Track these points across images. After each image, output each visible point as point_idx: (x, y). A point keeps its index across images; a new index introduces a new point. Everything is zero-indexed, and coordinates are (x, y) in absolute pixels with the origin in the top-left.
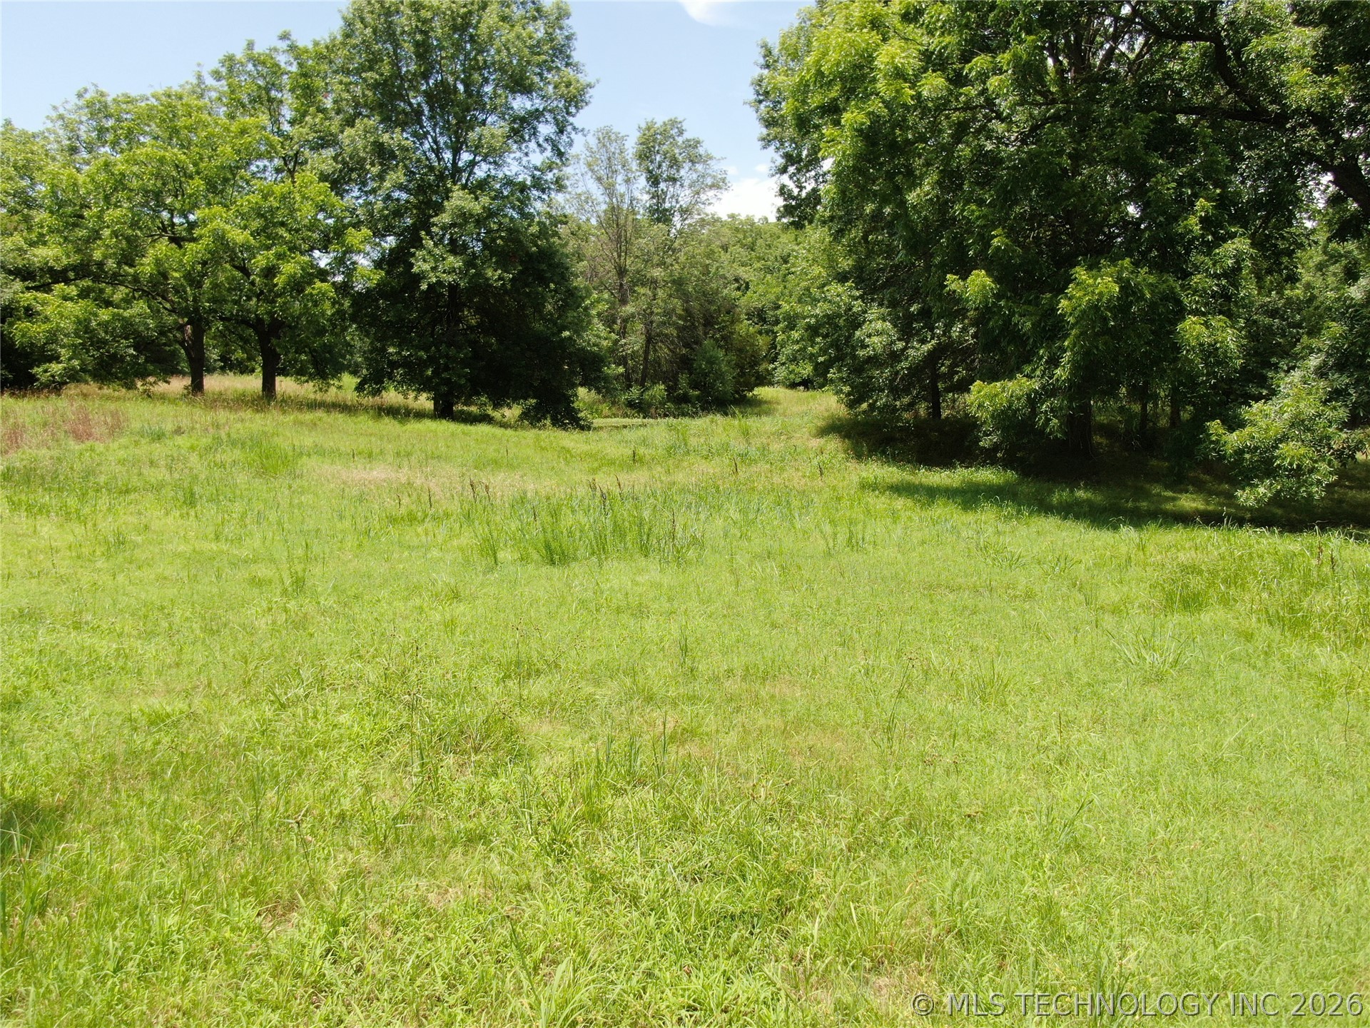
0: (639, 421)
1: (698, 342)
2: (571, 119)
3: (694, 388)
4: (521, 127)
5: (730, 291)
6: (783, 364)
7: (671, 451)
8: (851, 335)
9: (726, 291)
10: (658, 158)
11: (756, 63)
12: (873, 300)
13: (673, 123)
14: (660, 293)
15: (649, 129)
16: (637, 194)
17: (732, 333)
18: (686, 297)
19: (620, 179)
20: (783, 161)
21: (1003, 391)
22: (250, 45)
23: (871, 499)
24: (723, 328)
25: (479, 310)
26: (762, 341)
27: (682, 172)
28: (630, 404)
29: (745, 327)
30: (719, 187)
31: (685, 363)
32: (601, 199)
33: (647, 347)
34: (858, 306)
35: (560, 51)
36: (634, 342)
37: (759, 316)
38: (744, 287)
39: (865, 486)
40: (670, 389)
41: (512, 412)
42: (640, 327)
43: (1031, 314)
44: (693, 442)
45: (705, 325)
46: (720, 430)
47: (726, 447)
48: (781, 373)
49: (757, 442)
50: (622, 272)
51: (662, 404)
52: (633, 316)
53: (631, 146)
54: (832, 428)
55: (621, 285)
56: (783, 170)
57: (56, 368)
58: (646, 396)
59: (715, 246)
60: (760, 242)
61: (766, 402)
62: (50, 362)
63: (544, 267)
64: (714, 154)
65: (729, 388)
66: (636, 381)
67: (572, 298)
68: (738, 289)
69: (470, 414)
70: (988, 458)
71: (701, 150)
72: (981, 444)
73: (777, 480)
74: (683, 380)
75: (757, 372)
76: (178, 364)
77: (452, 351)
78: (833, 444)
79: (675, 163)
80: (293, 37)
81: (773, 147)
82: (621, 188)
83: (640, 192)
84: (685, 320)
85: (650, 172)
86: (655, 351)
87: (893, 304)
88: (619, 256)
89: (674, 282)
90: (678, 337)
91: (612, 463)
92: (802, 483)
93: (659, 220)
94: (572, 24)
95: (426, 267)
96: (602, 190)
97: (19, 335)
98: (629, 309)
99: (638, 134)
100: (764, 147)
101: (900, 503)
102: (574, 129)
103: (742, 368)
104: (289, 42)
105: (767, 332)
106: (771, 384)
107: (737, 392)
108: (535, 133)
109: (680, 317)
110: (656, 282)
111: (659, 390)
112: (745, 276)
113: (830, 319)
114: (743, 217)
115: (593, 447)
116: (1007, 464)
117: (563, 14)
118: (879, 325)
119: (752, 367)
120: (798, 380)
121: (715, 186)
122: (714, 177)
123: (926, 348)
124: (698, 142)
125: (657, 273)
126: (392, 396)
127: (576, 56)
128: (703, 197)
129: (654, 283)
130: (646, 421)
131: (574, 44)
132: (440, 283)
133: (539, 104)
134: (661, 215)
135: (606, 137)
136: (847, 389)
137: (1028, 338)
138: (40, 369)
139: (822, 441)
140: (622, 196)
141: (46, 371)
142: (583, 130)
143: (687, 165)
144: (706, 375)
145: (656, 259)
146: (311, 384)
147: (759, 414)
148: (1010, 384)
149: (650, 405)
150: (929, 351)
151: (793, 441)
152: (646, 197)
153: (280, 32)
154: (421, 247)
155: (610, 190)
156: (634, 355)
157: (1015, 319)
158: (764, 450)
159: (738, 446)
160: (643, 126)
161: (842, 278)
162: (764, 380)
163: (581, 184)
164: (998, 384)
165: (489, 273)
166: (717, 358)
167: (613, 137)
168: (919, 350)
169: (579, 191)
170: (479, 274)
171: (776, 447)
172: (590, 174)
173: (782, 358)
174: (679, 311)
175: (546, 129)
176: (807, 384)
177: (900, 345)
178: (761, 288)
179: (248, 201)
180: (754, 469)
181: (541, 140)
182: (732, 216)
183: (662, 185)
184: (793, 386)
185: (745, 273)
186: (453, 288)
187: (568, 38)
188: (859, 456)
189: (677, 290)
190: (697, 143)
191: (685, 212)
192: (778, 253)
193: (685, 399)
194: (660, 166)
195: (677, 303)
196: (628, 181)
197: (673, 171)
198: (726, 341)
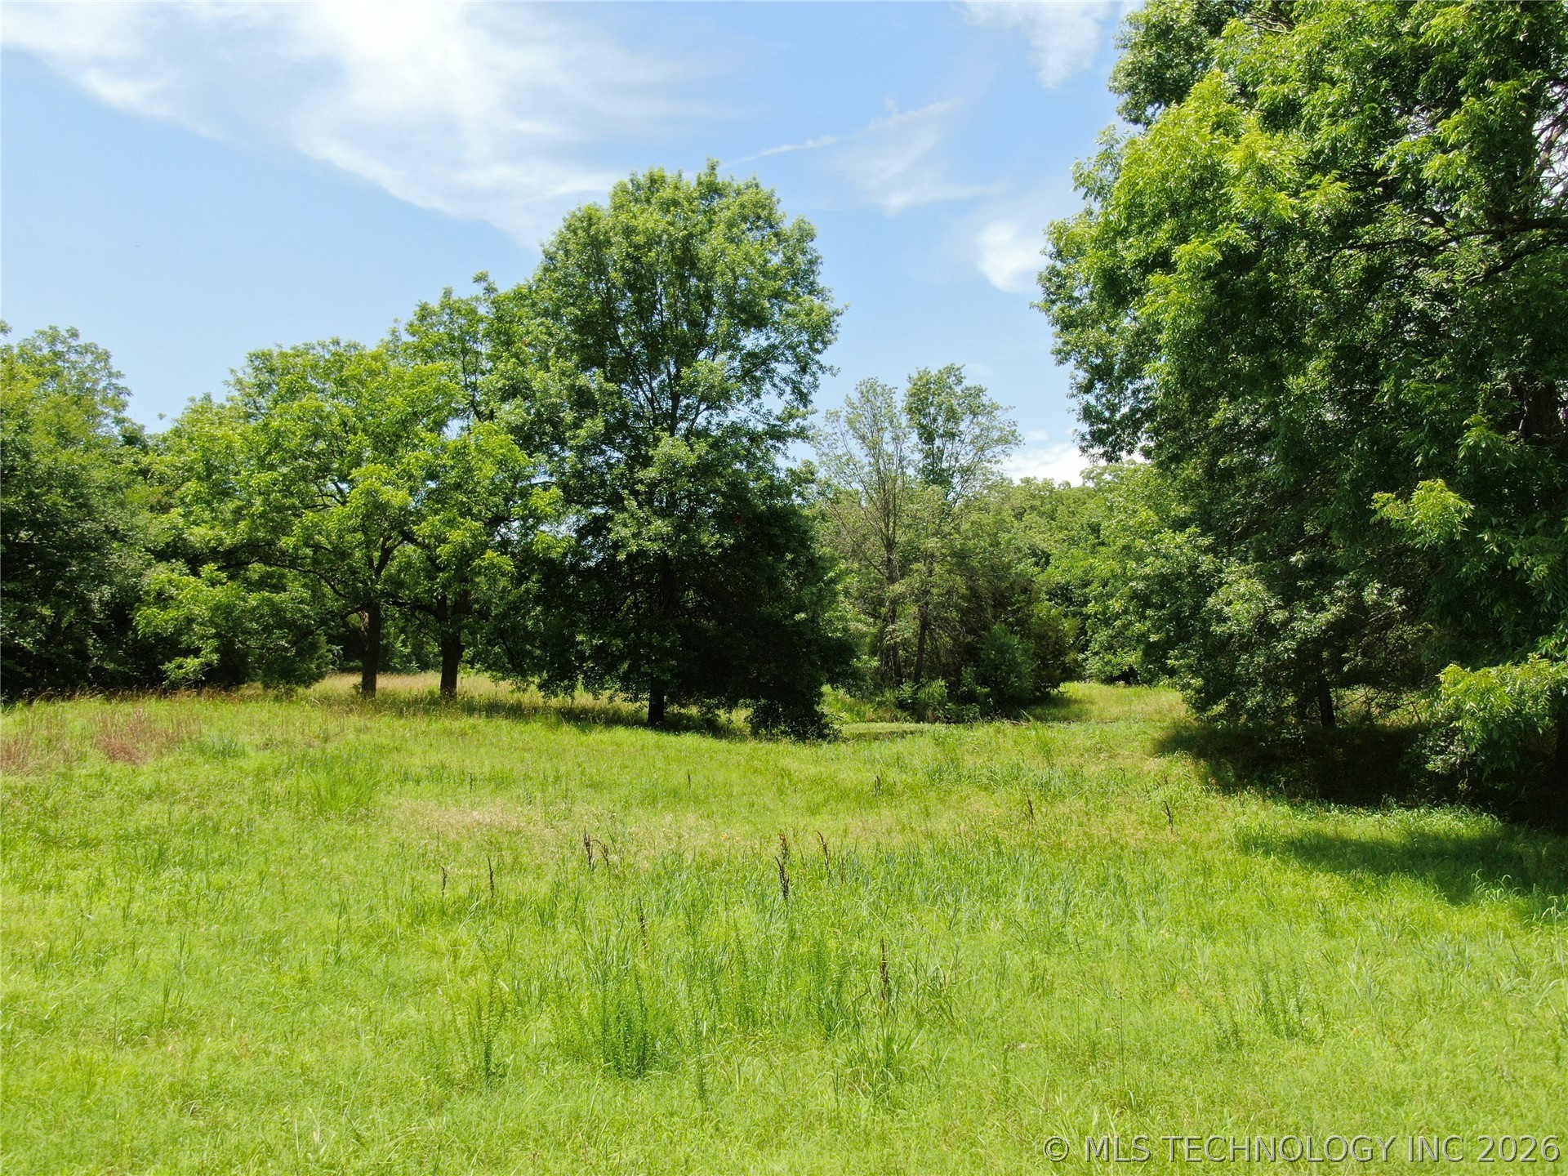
0: (911, 726)
1: (986, 628)
2: (817, 357)
3: (983, 683)
4: (756, 367)
5: (1026, 566)
6: (1096, 654)
7: (935, 776)
8: (1197, 607)
9: (1021, 567)
10: (932, 410)
11: (1043, 253)
12: (1231, 553)
13: (950, 370)
14: (937, 568)
15: (921, 379)
16: (907, 453)
17: (1031, 616)
18: (970, 574)
19: (887, 436)
20: (1087, 375)
21: (1503, 683)
22: (448, 293)
23: (1264, 866)
24: (1019, 609)
25: (700, 588)
26: (1067, 625)
27: (963, 427)
28: (902, 705)
29: (1045, 608)
30: (1007, 442)
31: (970, 654)
32: (866, 461)
33: (922, 634)
34: (1207, 563)
35: (802, 277)
36: (905, 628)
37: (1062, 594)
38: (1043, 559)
39: (1249, 844)
40: (953, 686)
41: (740, 716)
42: (913, 610)
43: (1543, 551)
44: (969, 762)
45: (994, 607)
46: (1009, 744)
47: (1015, 775)
48: (1093, 665)
49: (1064, 763)
50: (890, 545)
51: (942, 704)
52: (902, 596)
53: (900, 400)
54: (1175, 742)
55: (889, 560)
56: (1088, 388)
57: (192, 663)
58: (922, 695)
59: (1007, 514)
60: (1061, 508)
61: (1076, 701)
62: (186, 657)
63: (776, 530)
64: (1000, 403)
65: (1028, 684)
66: (909, 676)
67: (814, 569)
68: (1036, 564)
69: (689, 718)
70: (1442, 791)
71: (984, 400)
72: (1430, 766)
73: (1098, 830)
74: (968, 674)
75: (1063, 663)
76: (391, 659)
77: (656, 639)
78: (1182, 768)
79: (952, 416)
80: (491, 279)
81: (1072, 362)
82: (889, 448)
83: (912, 448)
84: (969, 601)
85: (923, 427)
86: (933, 639)
87: (1261, 556)
88: (887, 526)
89: (954, 554)
90: (961, 621)
91: (844, 795)
92: (1141, 834)
93: (934, 482)
94: (816, 246)
95: (626, 532)
96: (865, 451)
97: (143, 623)
98: (898, 588)
99: (909, 386)
100: (1060, 363)
101: (1325, 884)
102: (821, 367)
103: (1043, 659)
104: (484, 284)
105: (1074, 615)
106: (1080, 678)
107: (1038, 689)
108: (770, 372)
109: (963, 597)
110: (932, 556)
111: (938, 687)
112: (1043, 545)
113: (1165, 583)
114: (1040, 481)
115: (822, 770)
116: (1478, 800)
117: (805, 235)
118: (1243, 587)
119: (1056, 657)
120: (1116, 673)
121: (1003, 441)
122: (1001, 430)
123: (1324, 618)
124: (981, 390)
125: (932, 544)
126: (582, 698)
127: (821, 281)
128: (988, 453)
129: (929, 557)
130: (921, 725)
131: (819, 268)
132: (642, 553)
133: (775, 338)
134: (937, 476)
135: (870, 391)
136: (1197, 682)
137: (1542, 592)
138: (172, 666)
139: (1163, 762)
140: (890, 456)
141: (180, 667)
142: (831, 368)
143: (967, 418)
144: (997, 668)
145: (931, 528)
146: (508, 682)
147: (1066, 719)
148: (1517, 671)
149: (926, 706)
150: (1328, 622)
151: (1119, 762)
152: (918, 456)
153: (477, 272)
154: (624, 509)
155: (875, 449)
156: (905, 643)
157: (1514, 560)
158: (1075, 775)
159: (1037, 769)
160: (915, 375)
161: (1180, 525)
162: (1073, 673)
163: (840, 444)
164: (1493, 671)
165: (705, 538)
166: (1010, 646)
167: (879, 390)
168: (1311, 622)
169: (839, 452)
170: (692, 541)
171: (1093, 770)
172: (851, 432)
173: (1094, 647)
174: (964, 591)
175: (784, 369)
176: (1129, 677)
177: (1280, 615)
178: (1065, 563)
179: (417, 458)
180: (1060, 809)
181: (777, 380)
182: (1027, 481)
183: (938, 442)
184: (1110, 680)
185: (1042, 542)
186: (662, 558)
187: (811, 262)
188: (1227, 788)
189: (959, 565)
190: (979, 391)
191: (966, 471)
192: (1084, 520)
193: (970, 698)
194: (935, 420)
195: (960, 582)
196: (896, 439)
197: (951, 425)
198: (1022, 625)
